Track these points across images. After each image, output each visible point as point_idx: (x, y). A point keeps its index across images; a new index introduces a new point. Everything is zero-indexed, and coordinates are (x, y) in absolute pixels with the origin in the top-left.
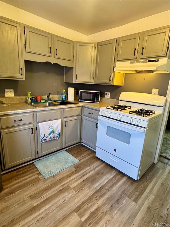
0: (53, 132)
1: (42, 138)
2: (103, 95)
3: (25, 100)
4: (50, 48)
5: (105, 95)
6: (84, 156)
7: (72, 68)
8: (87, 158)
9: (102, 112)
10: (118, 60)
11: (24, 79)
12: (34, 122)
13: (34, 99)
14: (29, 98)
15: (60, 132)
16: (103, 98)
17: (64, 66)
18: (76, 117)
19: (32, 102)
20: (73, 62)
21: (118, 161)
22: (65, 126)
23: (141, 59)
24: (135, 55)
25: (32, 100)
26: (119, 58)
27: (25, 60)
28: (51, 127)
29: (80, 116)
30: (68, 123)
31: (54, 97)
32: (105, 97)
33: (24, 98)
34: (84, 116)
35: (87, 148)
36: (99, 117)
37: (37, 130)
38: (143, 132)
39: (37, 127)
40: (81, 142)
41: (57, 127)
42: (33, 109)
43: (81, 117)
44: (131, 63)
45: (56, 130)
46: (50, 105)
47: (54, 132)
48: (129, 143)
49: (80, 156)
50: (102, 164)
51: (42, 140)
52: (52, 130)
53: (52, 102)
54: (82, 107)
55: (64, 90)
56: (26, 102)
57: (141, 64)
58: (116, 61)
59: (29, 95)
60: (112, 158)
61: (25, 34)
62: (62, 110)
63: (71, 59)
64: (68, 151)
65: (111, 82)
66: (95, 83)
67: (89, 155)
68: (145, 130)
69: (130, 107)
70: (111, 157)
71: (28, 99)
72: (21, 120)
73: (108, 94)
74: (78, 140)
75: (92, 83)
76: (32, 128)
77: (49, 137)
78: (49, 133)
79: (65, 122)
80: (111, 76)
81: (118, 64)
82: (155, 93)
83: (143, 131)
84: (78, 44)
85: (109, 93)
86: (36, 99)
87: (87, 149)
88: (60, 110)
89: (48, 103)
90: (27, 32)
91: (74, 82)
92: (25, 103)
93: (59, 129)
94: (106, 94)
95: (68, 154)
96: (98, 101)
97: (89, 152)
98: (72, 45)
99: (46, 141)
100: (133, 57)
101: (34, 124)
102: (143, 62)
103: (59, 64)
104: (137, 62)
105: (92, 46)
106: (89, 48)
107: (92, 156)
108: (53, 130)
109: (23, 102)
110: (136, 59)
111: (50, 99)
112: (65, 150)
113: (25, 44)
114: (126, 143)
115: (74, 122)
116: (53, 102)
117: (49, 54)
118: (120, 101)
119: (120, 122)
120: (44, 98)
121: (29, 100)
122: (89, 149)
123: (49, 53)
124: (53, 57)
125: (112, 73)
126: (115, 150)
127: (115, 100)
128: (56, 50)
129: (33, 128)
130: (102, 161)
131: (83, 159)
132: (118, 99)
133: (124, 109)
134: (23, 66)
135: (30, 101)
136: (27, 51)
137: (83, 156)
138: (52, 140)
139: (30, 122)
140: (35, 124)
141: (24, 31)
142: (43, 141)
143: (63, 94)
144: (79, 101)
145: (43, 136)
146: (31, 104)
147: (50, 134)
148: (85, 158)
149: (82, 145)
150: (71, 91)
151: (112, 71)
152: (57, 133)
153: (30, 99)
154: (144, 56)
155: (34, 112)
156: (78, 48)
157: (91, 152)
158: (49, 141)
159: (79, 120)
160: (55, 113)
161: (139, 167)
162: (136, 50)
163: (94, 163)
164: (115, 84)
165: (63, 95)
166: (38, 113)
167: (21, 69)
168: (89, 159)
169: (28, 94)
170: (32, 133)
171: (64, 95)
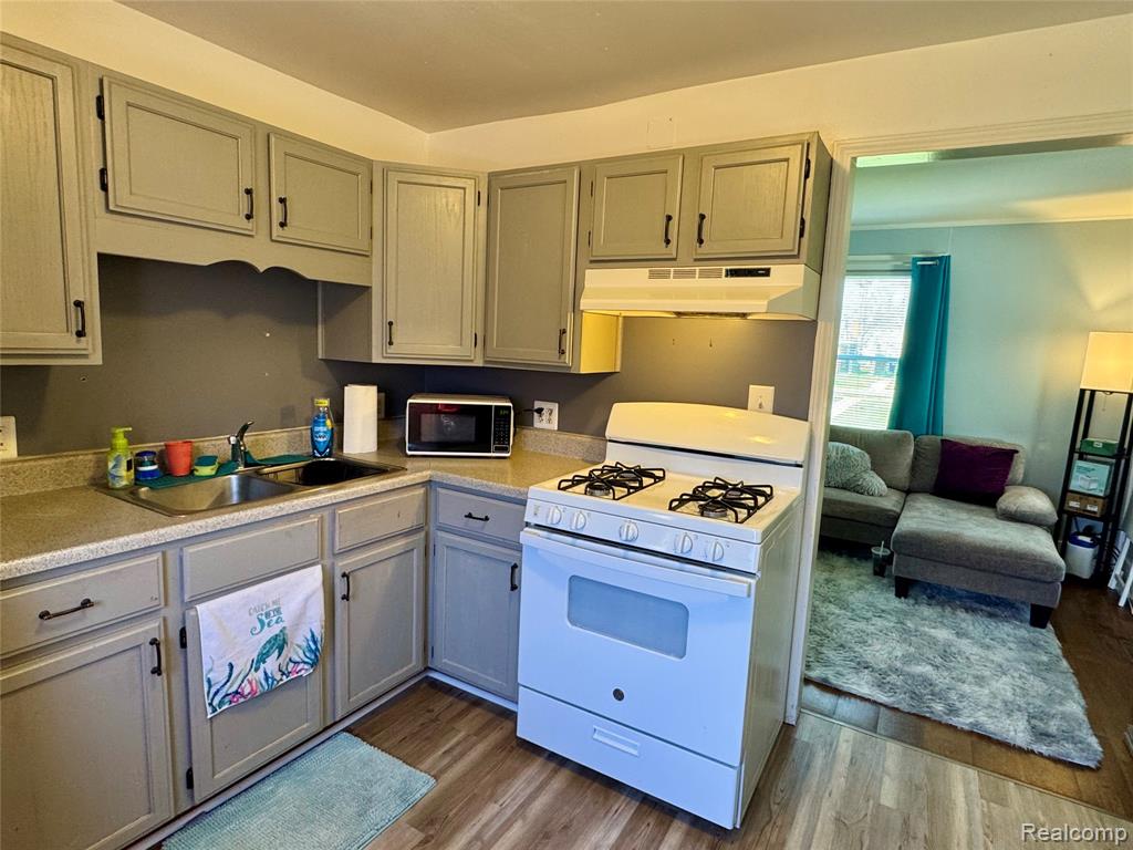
0: (279, 643)
1: (213, 690)
2: (525, 417)
3: (89, 474)
4: (249, 192)
5: (535, 414)
6: (458, 744)
7: (365, 290)
8: (474, 755)
9: (537, 508)
10: (592, 262)
11: (96, 359)
12: (166, 605)
13: (153, 463)
14: (118, 459)
15: (318, 636)
16: (525, 431)
17: (316, 281)
18: (400, 544)
19: (140, 478)
20: (367, 259)
21: (634, 747)
22: (346, 597)
23: (696, 260)
24: (668, 242)
25: (136, 471)
26: (599, 253)
27: (100, 256)
28: (267, 616)
29: (423, 534)
30: (361, 580)
31: (266, 440)
32: (537, 424)
33: (86, 459)
34: (440, 534)
35: (462, 695)
36: (528, 537)
37: (183, 645)
38: (745, 595)
39: (183, 632)
40: (428, 669)
41: (302, 614)
42: (162, 531)
43: (427, 535)
44: (653, 275)
45: (297, 625)
46: (247, 496)
47: (285, 642)
48: (682, 655)
49: (436, 747)
50: (555, 771)
51: (215, 703)
52: (276, 630)
53: (257, 472)
54: (428, 484)
55: (325, 403)
56: (102, 483)
57: (697, 282)
58: (583, 261)
59: (121, 441)
60: (608, 736)
61: (101, 115)
62: (326, 513)
63: (361, 244)
64: (363, 731)
65: (567, 358)
66: (486, 362)
67: (481, 732)
68: (750, 585)
69: (660, 474)
70: (601, 733)
71: (111, 465)
72: (86, 604)
73: (551, 412)
74: (414, 663)
75: (471, 361)
76: (154, 642)
77: (260, 674)
78: (255, 656)
79: (344, 575)
80: (564, 332)
81: (594, 278)
82: (761, 406)
83: (746, 590)
84: (393, 178)
85: (555, 407)
86: (163, 458)
87: (464, 705)
88: (314, 519)
89: (234, 478)
90: (113, 108)
91: (376, 359)
92: (92, 492)
93: (315, 620)
94: (540, 411)
95: (365, 749)
96: (505, 450)
97: (476, 717)
98: (363, 179)
99: (241, 701)
100: (661, 250)
101: (163, 612)
102: (704, 274)
103: (296, 270)
104: (678, 275)
105: (464, 189)
106: (447, 197)
107: (494, 737)
108: (277, 632)
109: (81, 483)
110: (675, 259)
111: (246, 453)
112: (345, 730)
113: (103, 172)
114: (668, 653)
115: (390, 566)
116: (266, 470)
117: (244, 223)
118: (609, 443)
119: (632, 554)
120: (209, 453)
121: (123, 471)
122: (478, 702)
123: (243, 216)
124: (262, 237)
125: (570, 316)
126: (618, 695)
127: (586, 439)
128: (282, 201)
129: (161, 638)
130: (552, 756)
131: (455, 761)
132: (600, 432)
133: (641, 487)
134: (87, 286)
135: (124, 477)
136: (111, 208)
137: (452, 749)
138: (273, 690)
139: (144, 604)
140: (173, 612)
141: (100, 100)
142: (221, 703)
143: (316, 423)
144: (409, 453)
145: (219, 676)
146: (131, 494)
147: (262, 658)
148: (462, 755)
149: (435, 684)
150: (362, 402)
151: (571, 309)
152: (305, 644)
153: (129, 463)
154: (706, 250)
155: (163, 549)
156: (392, 196)
157: (491, 715)
158: (256, 698)
159: (416, 557)
160: (288, 533)
161: (737, 764)
162: (674, 224)
163: (512, 775)
164: (586, 368)
165: (317, 429)
166: (190, 550)
167: (78, 304)
168: (486, 756)
169: (114, 436)
170: (157, 671)
171: (321, 429)
